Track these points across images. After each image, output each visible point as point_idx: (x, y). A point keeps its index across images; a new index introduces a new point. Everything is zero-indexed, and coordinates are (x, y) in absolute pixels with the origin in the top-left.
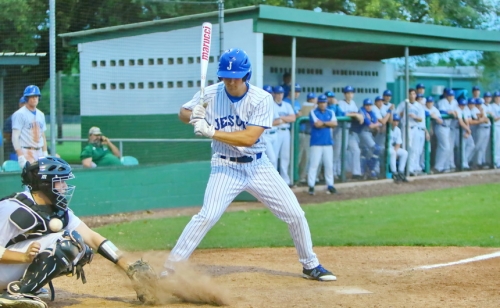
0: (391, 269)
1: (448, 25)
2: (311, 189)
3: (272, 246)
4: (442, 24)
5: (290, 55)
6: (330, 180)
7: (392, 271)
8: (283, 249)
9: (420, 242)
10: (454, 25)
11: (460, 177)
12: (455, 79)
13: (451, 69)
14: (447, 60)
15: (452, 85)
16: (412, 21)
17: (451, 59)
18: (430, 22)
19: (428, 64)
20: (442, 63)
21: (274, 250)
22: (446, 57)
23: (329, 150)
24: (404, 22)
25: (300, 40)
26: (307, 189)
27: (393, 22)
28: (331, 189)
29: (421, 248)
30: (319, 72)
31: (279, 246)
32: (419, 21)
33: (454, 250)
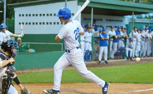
0: (125, 91)
1: (148, 4)
2: (100, 62)
3: (83, 82)
4: (146, 3)
5: (91, 13)
6: (106, 59)
7: (126, 92)
8: (86, 83)
9: (136, 82)
10: (151, 4)
11: (151, 59)
12: (151, 23)
13: (149, 20)
14: (148, 16)
15: (150, 25)
16: (135, 2)
17: (149, 16)
18: (142, 3)
19: (141, 18)
20: (146, 17)
21: (83, 84)
22: (147, 15)
23: (106, 48)
24: (132, 2)
25: (94, 8)
26: (98, 62)
27: (128, 2)
28: (106, 62)
29: (136, 84)
30: (101, 20)
31: (85, 83)
32: (138, 2)
33: (148, 85)
